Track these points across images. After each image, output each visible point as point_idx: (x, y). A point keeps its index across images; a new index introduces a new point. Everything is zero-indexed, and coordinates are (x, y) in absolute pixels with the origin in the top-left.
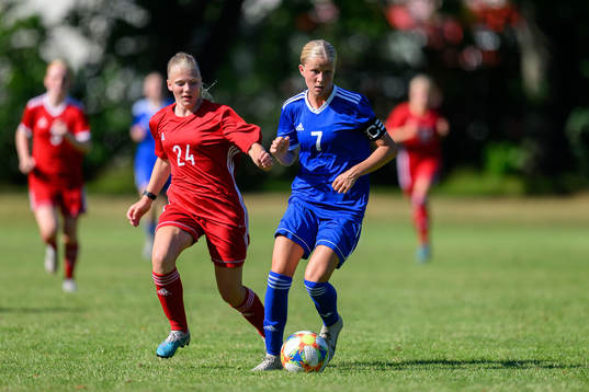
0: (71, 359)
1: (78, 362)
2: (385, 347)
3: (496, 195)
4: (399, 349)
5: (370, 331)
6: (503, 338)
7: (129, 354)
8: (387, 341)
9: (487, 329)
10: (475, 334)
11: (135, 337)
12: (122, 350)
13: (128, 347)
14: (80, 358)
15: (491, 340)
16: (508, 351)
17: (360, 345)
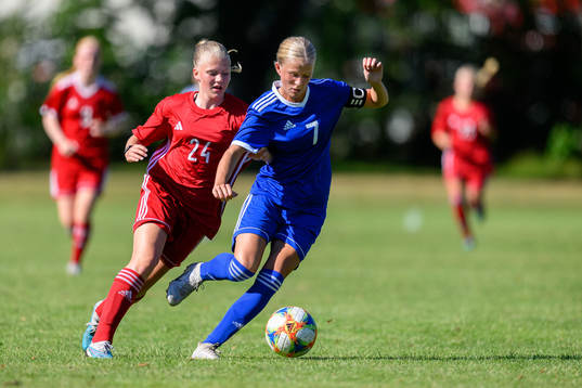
0: (134, 337)
1: (140, 340)
2: (445, 328)
3: (557, 178)
4: (459, 330)
5: (430, 311)
6: (561, 321)
7: (192, 333)
8: (447, 321)
9: (546, 311)
10: (534, 316)
11: (198, 316)
12: (184, 328)
13: (191, 325)
14: (142, 336)
15: (550, 322)
16: (567, 333)
17: (421, 325)
